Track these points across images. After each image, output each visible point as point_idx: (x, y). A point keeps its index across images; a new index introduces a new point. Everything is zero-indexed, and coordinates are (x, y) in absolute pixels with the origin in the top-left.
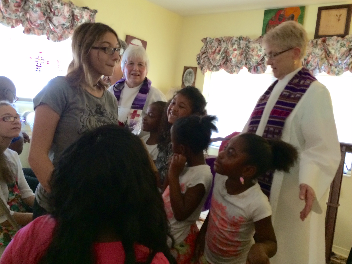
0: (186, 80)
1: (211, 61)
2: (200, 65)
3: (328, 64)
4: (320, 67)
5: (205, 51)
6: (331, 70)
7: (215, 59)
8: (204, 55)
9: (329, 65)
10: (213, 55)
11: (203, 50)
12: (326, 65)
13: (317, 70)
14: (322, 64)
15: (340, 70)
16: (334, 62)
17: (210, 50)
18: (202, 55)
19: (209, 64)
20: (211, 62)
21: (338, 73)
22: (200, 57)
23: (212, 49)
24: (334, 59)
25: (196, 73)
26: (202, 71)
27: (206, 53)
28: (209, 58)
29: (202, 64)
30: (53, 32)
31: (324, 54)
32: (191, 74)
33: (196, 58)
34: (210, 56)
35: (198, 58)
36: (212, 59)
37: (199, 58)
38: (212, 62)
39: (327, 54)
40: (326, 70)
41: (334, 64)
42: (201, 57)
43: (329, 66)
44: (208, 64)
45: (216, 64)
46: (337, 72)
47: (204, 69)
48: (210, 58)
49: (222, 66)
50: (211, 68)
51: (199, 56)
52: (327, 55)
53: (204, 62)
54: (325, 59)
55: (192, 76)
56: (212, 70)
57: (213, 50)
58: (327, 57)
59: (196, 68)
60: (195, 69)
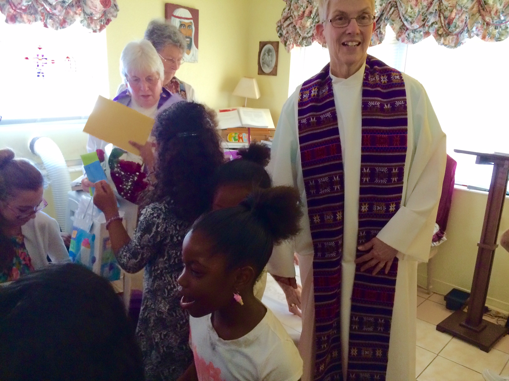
0: (264, 63)
1: (298, 30)
2: (282, 38)
3: (482, 24)
4: (469, 29)
5: (289, 15)
6: (488, 33)
7: (304, 27)
8: (288, 22)
9: (484, 24)
10: (300, 21)
11: (285, 14)
12: (479, 25)
13: (466, 34)
14: (473, 24)
15: (503, 32)
16: (492, 18)
17: (296, 13)
18: (285, 21)
19: (296, 35)
20: (298, 32)
21: (499, 37)
22: (281, 25)
23: (298, 11)
24: (493, 13)
25: (277, 51)
26: (287, 47)
27: (291, 17)
28: (295, 26)
29: (286, 36)
30: (51, 15)
31: (476, 6)
32: (270, 53)
33: (277, 26)
34: (297, 23)
35: (278, 26)
36: (300, 27)
37: (280, 27)
38: (300, 32)
39: (482, 6)
40: (479, 33)
41: (493, 22)
42: (283, 25)
43: (485, 27)
44: (294, 36)
45: (305, 35)
46: (497, 35)
47: (289, 45)
48: (297, 27)
49: (316, 37)
50: (299, 41)
51: (279, 24)
52: (481, 8)
53: (287, 32)
54: (478, 15)
55: (272, 56)
56: (301, 44)
57: (300, 13)
58: (482, 11)
59: (278, 42)
60: (276, 45)
